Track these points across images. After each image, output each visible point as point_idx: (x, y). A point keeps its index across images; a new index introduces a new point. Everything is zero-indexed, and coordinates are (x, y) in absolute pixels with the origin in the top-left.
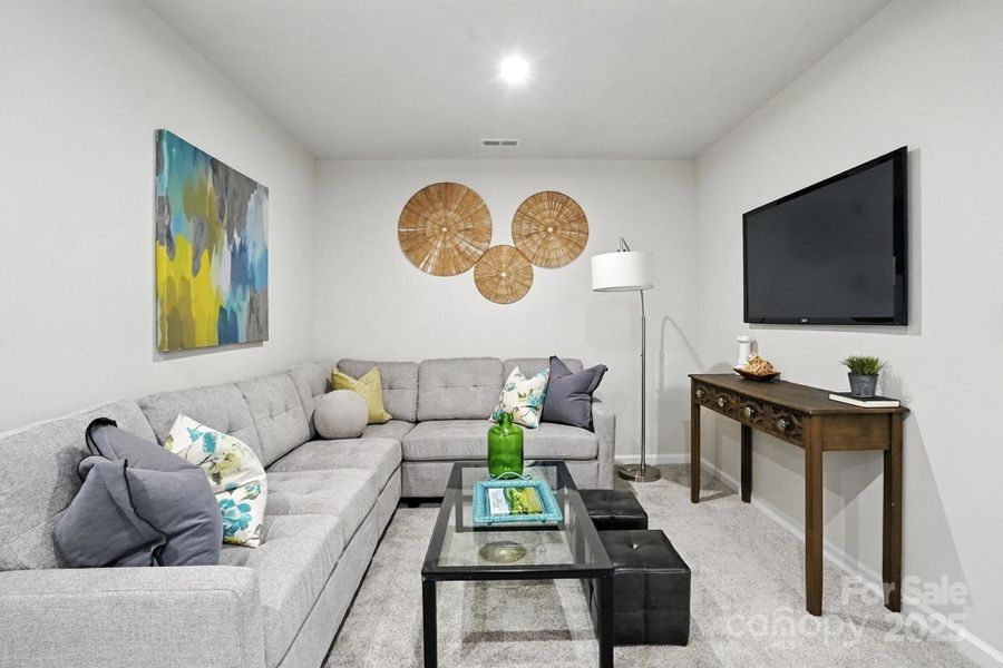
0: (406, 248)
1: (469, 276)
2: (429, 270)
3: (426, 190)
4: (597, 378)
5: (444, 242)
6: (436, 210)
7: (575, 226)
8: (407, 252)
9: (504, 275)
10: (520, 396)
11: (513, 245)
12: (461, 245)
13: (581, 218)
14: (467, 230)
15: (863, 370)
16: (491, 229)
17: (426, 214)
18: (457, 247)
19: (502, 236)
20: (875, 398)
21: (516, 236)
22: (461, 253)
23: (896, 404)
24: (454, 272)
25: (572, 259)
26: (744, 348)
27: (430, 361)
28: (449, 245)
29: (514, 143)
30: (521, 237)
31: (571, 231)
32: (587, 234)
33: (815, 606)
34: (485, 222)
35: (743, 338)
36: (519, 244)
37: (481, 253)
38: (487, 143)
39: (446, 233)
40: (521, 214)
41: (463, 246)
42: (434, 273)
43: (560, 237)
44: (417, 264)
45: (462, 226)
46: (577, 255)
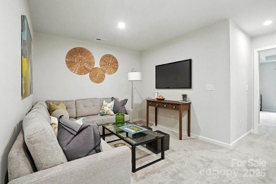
0: (68, 66)
1: (88, 75)
2: (76, 73)
3: (75, 49)
4: (126, 102)
5: (81, 65)
6: (78, 55)
7: (115, 64)
8: (69, 67)
9: (97, 75)
10: (109, 107)
11: (100, 67)
12: (85, 66)
13: (117, 62)
14: (87, 62)
15: (184, 96)
16: (94, 63)
17: (75, 56)
18: (84, 67)
19: (97, 65)
20: (186, 101)
21: (101, 65)
22: (86, 69)
23: (190, 102)
24: (84, 74)
25: (115, 73)
26: (156, 94)
27: (79, 100)
28: (82, 66)
29: (100, 40)
30: (102, 66)
31: (115, 65)
32: (118, 66)
33: (181, 139)
34: (93, 60)
35: (156, 92)
36: (101, 67)
37: (91, 69)
38: (97, 39)
39: (81, 62)
40: (102, 60)
41: (86, 67)
42: (77, 74)
43: (112, 67)
44: (72, 71)
45: (86, 61)
46: (116, 72)
